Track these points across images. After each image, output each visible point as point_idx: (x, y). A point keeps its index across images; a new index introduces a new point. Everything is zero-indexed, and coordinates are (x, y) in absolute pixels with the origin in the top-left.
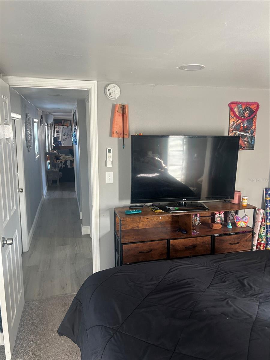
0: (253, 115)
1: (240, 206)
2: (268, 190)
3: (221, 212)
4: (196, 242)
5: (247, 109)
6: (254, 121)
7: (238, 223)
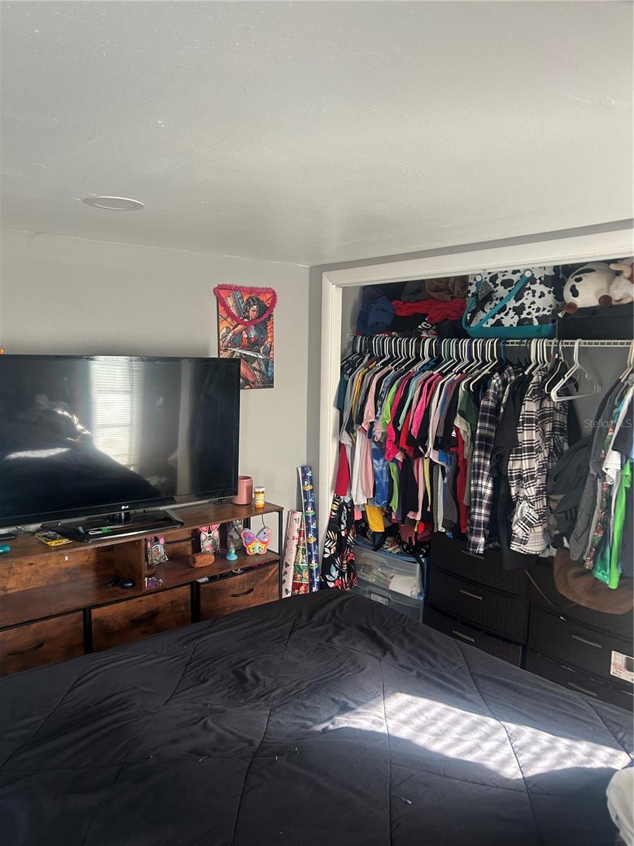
0: (266, 316)
1: (251, 508)
2: (306, 469)
3: (213, 527)
4: (156, 605)
5: (254, 302)
6: (269, 327)
7: (249, 546)
